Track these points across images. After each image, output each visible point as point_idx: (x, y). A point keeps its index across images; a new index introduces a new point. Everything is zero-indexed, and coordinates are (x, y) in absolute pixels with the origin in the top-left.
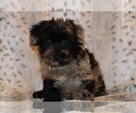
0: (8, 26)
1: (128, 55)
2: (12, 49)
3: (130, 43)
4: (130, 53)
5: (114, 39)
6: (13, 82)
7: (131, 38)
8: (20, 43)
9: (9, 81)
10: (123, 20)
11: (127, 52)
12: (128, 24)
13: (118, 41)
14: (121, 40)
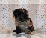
0: (6, 11)
1: (40, 19)
2: (7, 17)
3: (41, 16)
4: (41, 18)
5: (37, 14)
6: (7, 27)
7: (42, 14)
8: (9, 15)
9: (6, 27)
10: (39, 9)
11: (40, 18)
12: (41, 10)
13: (38, 15)
14: (39, 15)
